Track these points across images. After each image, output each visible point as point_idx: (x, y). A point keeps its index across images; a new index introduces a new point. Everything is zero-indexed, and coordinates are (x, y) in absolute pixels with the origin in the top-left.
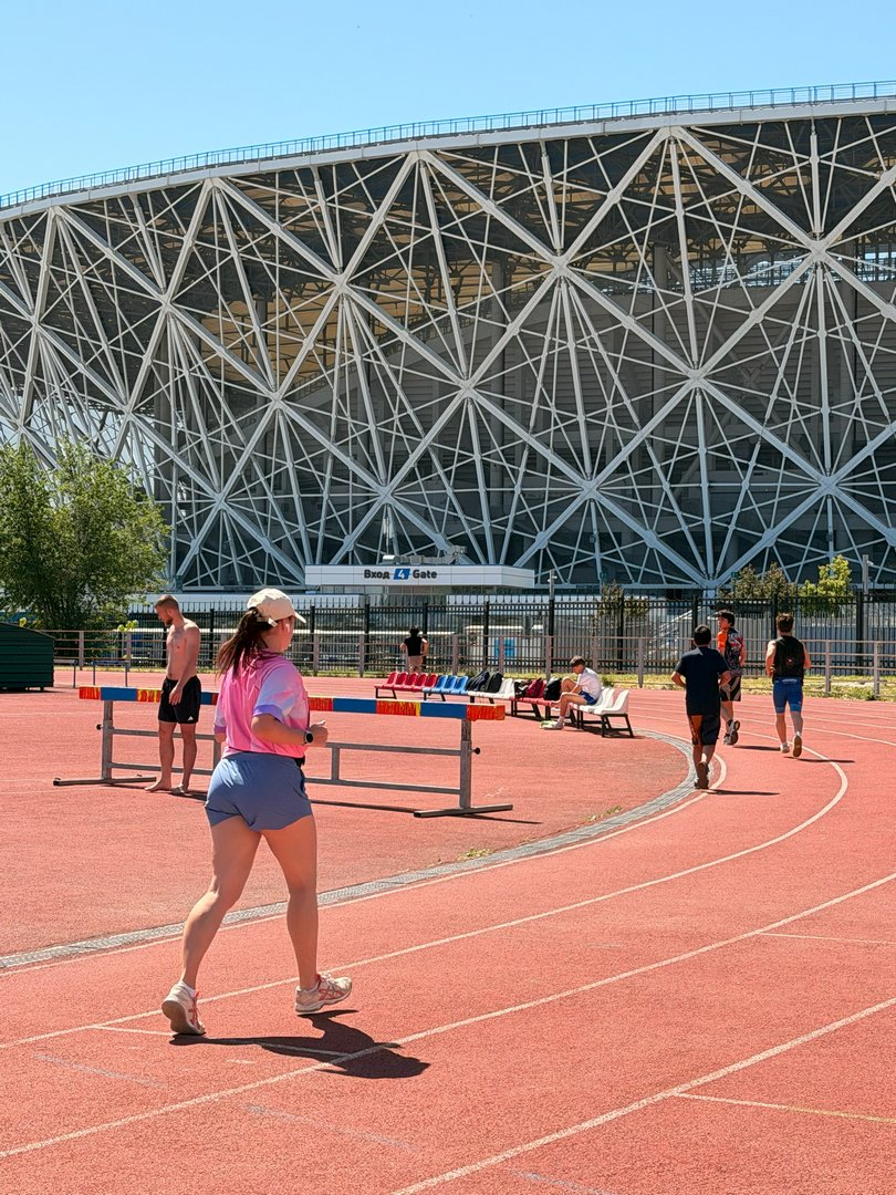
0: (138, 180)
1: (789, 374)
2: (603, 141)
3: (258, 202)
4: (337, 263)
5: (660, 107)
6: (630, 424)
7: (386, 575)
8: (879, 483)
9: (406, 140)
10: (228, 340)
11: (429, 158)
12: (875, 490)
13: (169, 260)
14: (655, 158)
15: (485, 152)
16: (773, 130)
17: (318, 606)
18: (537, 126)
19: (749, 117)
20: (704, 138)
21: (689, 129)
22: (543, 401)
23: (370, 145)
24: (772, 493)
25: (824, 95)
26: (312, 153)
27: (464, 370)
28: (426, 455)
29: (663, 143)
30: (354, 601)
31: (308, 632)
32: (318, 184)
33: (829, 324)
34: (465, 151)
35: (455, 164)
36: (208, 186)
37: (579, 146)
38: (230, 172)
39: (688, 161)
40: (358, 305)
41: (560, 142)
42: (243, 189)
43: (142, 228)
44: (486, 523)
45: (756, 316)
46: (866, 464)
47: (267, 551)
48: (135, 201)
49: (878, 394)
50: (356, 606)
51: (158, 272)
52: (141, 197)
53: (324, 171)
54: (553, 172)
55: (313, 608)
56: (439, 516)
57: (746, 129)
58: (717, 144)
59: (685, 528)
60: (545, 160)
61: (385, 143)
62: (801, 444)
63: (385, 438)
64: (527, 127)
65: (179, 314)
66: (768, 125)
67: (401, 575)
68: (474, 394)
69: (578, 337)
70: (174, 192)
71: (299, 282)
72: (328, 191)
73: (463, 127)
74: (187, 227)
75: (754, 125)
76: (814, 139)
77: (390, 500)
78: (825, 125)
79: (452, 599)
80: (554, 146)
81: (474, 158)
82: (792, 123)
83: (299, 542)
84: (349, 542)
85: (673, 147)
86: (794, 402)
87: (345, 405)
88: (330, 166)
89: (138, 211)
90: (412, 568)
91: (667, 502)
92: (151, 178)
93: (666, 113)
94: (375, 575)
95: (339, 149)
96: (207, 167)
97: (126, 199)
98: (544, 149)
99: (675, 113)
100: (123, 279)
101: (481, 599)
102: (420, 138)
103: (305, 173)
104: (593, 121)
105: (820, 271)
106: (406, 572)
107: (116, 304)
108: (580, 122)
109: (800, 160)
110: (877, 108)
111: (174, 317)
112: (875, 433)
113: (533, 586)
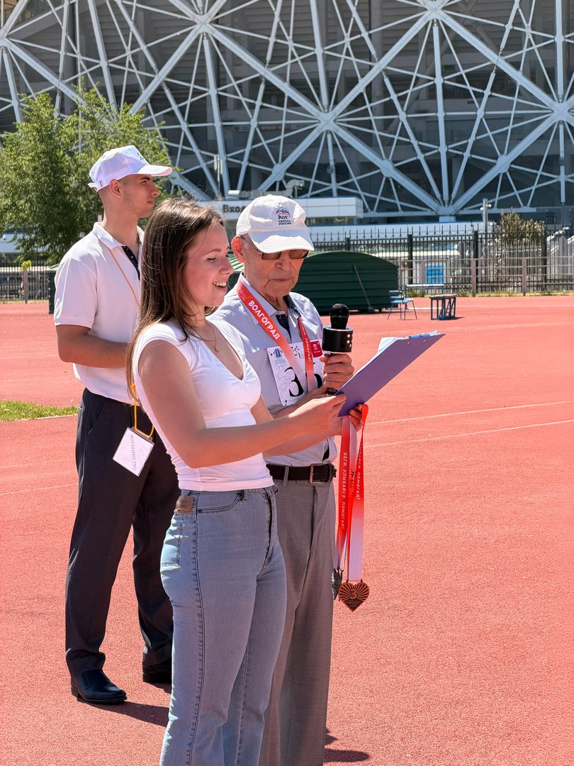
22: (280, 35)
27: (200, 4)
44: (221, 157)
59: (421, 157)
63: (117, 75)
68: (209, 29)
113: (361, 215)
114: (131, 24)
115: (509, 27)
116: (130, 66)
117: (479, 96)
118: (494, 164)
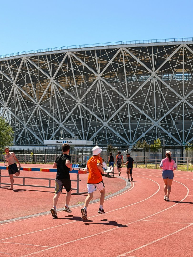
0: (8, 57)
1: (148, 100)
2: (108, 50)
3: (34, 62)
4: (51, 75)
5: (120, 43)
6: (114, 110)
7: (61, 142)
8: (167, 123)
9: (66, 50)
10: (27, 92)
11: (71, 53)
12: (166, 125)
13: (15, 75)
14: (119, 54)
15: (83, 52)
16: (144, 48)
17: (46, 149)
18: (94, 47)
19: (139, 46)
20: (129, 50)
21: (126, 48)
22: (95, 105)
23: (58, 50)
24: (144, 125)
25: (155, 41)
26: (46, 52)
27: (78, 98)
28: (70, 116)
29: (121, 51)
30: (54, 148)
31: (44, 154)
32: (47, 59)
33: (156, 89)
34: (79, 52)
35: (76, 55)
36: (23, 59)
37: (103, 51)
38: (28, 56)
39: (126, 55)
40: (56, 84)
41: (99, 50)
42: (31, 59)
43: (9, 67)
44: (83, 131)
45: (141, 88)
46: (164, 119)
47: (35, 137)
48: (7, 62)
49: (166, 104)
50: (55, 149)
51: (12, 77)
52: (9, 61)
53: (48, 56)
54: (97, 57)
55: (45, 149)
56: (73, 130)
57: (138, 48)
58: (132, 51)
59: (125, 132)
60: (96, 54)
61: (62, 50)
62: (150, 115)
63: (61, 113)
64: (92, 47)
65: (17, 86)
66: (143, 48)
67: (64, 142)
68: (80, 104)
69: (103, 91)
70: (16, 60)
71: (43, 79)
72: (49, 60)
73: (78, 47)
74: (19, 67)
75: (140, 47)
76: (153, 50)
77: (62, 126)
78: (155, 48)
79: (75, 148)
80: (98, 51)
81: (81, 53)
82: (148, 47)
83: (42, 135)
84: (53, 135)
85: (123, 52)
86: (149, 106)
87: (53, 106)
88: (50, 55)
89: (8, 64)
90: (67, 141)
91: (122, 127)
92: (11, 57)
93: (121, 45)
94: (59, 142)
95: (52, 51)
96: (23, 55)
97: (5, 61)
98: (95, 52)
99: (123, 45)
100: (5, 78)
101: (82, 148)
102: (69, 49)
103: (44, 56)
104: (106, 46)
105: (154, 78)
106: (66, 142)
107: (3, 84)
108: (103, 46)
109: (150, 55)
110: (166, 44)
111: (16, 86)
112: (166, 112)
113: (93, 145)
114: (64, 102)
115: (144, 105)
116: (64, 111)
117: (138, 120)
118: (142, 135)
